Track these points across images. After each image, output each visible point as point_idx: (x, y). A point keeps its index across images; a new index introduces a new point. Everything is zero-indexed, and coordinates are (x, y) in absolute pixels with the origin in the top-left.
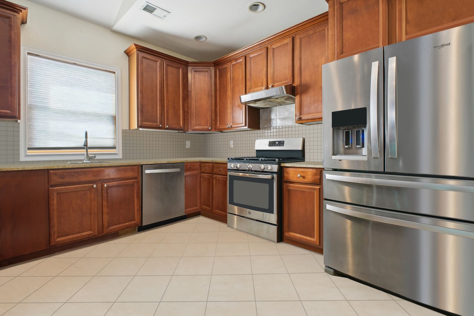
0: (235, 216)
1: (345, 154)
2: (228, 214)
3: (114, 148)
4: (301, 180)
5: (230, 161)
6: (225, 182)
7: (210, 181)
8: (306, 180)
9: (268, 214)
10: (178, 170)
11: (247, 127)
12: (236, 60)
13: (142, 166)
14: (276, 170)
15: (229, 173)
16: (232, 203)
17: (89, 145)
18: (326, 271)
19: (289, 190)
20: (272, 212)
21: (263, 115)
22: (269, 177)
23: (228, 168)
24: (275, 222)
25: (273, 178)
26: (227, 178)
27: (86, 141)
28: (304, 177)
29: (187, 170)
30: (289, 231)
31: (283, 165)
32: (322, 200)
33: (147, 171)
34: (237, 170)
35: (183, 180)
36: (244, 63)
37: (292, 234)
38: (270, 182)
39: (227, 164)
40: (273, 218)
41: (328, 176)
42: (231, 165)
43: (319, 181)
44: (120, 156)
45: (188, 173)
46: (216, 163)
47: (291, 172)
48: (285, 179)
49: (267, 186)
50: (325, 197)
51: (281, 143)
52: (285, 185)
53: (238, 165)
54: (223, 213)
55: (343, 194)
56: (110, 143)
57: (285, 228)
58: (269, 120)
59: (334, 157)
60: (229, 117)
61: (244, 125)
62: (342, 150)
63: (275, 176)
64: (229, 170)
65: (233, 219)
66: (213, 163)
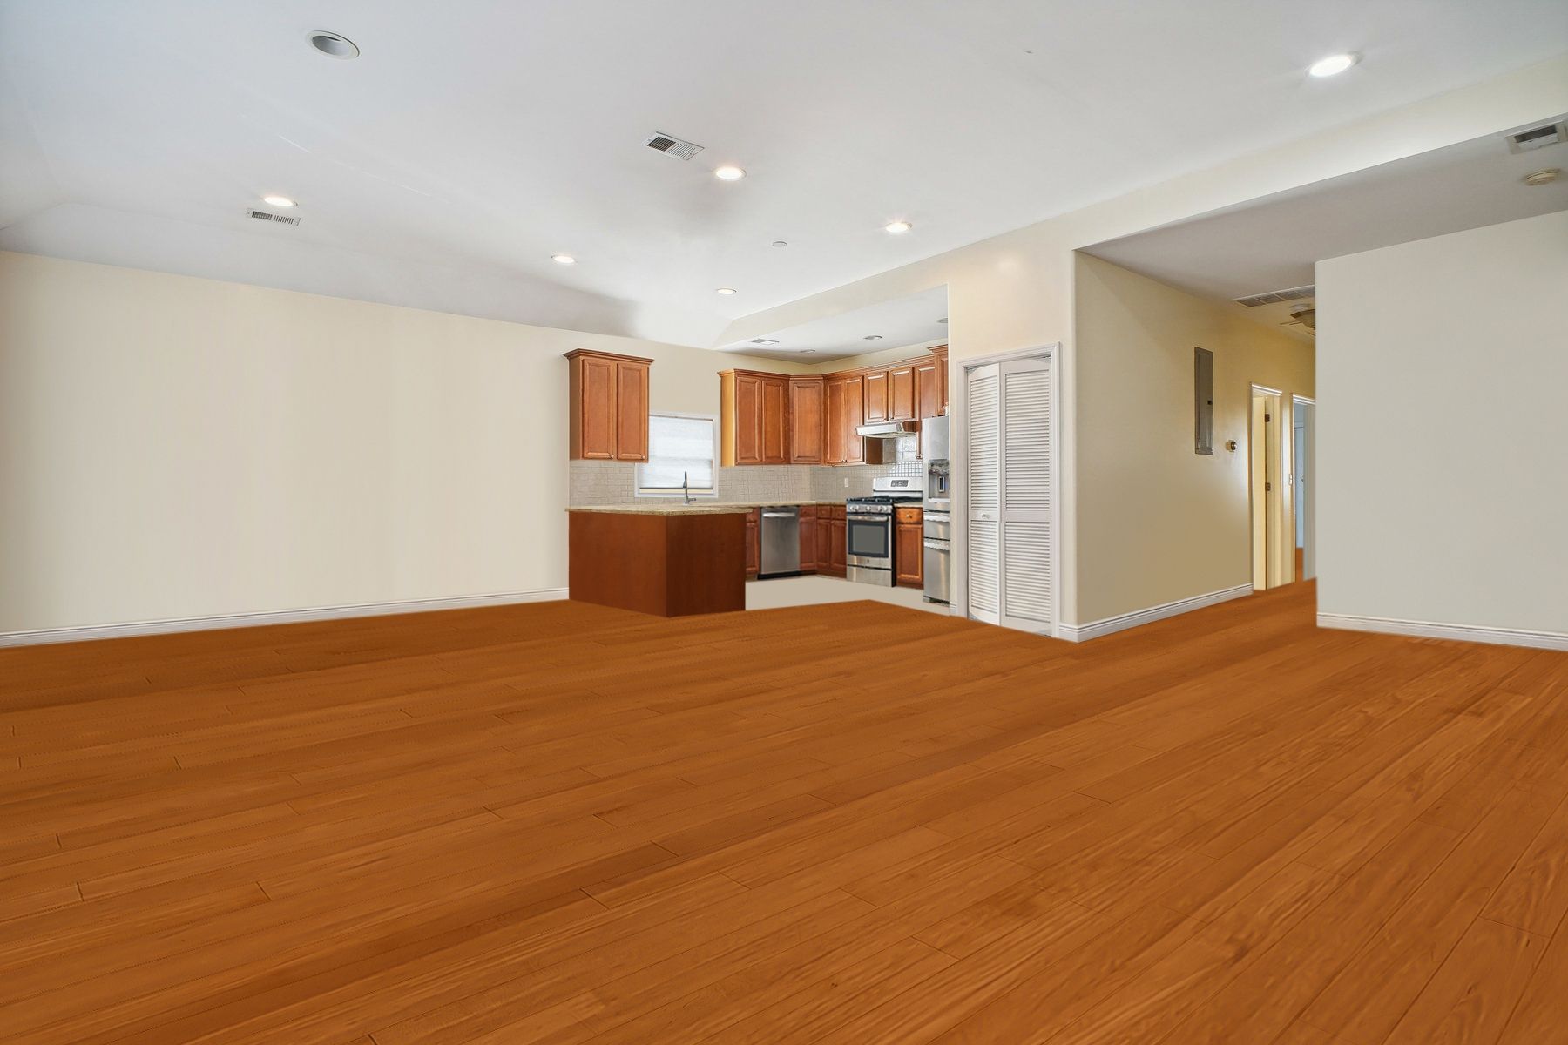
0: (855, 568)
1: (939, 497)
2: (848, 567)
3: (712, 489)
4: (909, 520)
5: (849, 503)
6: (844, 528)
7: (828, 530)
8: (912, 521)
9: (882, 559)
10: (792, 515)
11: (864, 463)
12: (852, 378)
13: (761, 508)
14: (890, 511)
15: (848, 517)
16: (851, 553)
17: (688, 486)
18: (924, 601)
19: (900, 531)
20: (887, 557)
21: (886, 448)
22: (885, 519)
23: (848, 511)
24: (890, 567)
25: (888, 520)
26: (845, 524)
27: (686, 482)
28: (911, 517)
29: (802, 516)
30: (901, 573)
31: (896, 505)
32: (923, 538)
33: (765, 515)
34: (856, 513)
35: (798, 527)
36: (861, 384)
37: (903, 575)
38: (885, 524)
39: (845, 506)
40: (887, 562)
41: (926, 517)
42: (850, 508)
43: (921, 522)
44: (717, 496)
45: (802, 519)
46: (835, 506)
47: (902, 513)
48: (898, 520)
49: (883, 528)
50: (925, 536)
51: (905, 483)
52: (897, 526)
53: (857, 507)
54: (843, 566)
55: (937, 531)
56: (708, 484)
57: (898, 571)
58: (894, 453)
59: (930, 500)
60: (843, 450)
61: (861, 459)
62: (937, 494)
63: (890, 517)
64: (849, 513)
65: (852, 570)
66: (830, 505)
